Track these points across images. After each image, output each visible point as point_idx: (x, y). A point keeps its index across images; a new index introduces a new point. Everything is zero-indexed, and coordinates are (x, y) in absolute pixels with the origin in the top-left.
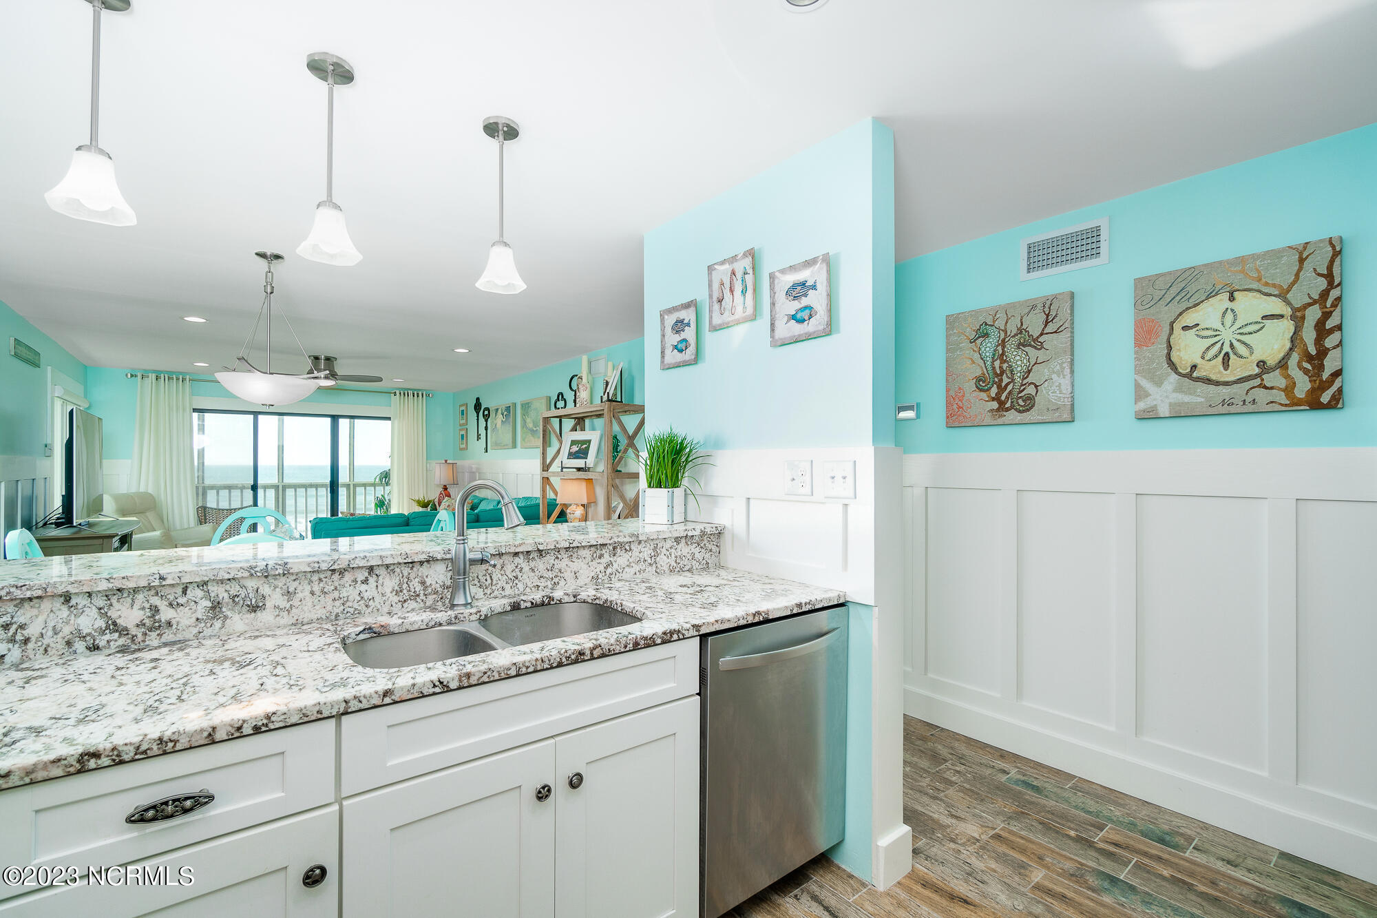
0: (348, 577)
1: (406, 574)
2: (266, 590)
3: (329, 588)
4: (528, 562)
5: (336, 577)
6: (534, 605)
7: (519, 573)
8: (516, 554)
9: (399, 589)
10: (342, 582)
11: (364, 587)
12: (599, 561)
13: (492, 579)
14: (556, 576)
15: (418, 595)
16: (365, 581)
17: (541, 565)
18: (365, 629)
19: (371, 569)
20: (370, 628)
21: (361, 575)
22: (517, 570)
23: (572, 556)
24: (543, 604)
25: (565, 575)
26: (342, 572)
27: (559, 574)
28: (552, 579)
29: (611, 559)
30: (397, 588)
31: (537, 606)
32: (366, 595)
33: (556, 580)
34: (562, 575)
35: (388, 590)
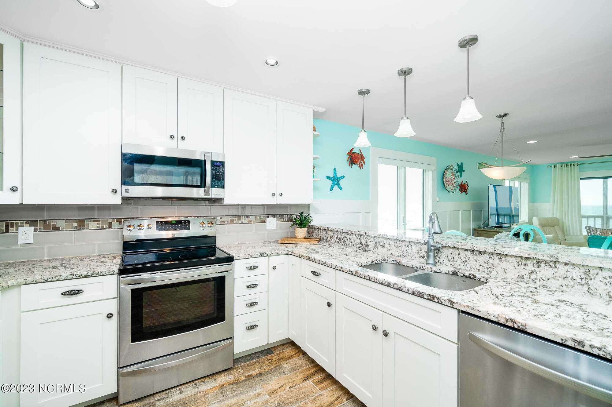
0: (403, 243)
1: (420, 247)
2: (385, 242)
3: (399, 246)
4: (473, 255)
5: (400, 242)
6: (465, 276)
7: (467, 260)
8: (466, 250)
9: (418, 252)
10: (402, 245)
11: (407, 248)
12: (524, 267)
13: (454, 259)
14: (490, 268)
15: (424, 256)
16: (408, 246)
17: (481, 259)
18: (394, 260)
19: (409, 242)
20: (396, 260)
21: (407, 244)
22: (466, 258)
23: (501, 259)
24: (470, 277)
25: (497, 269)
26: (402, 241)
27: (492, 267)
28: (488, 268)
29: (536, 269)
30: (417, 251)
31: (466, 277)
32: (408, 251)
33: (491, 270)
34: (494, 268)
35: (415, 251)
